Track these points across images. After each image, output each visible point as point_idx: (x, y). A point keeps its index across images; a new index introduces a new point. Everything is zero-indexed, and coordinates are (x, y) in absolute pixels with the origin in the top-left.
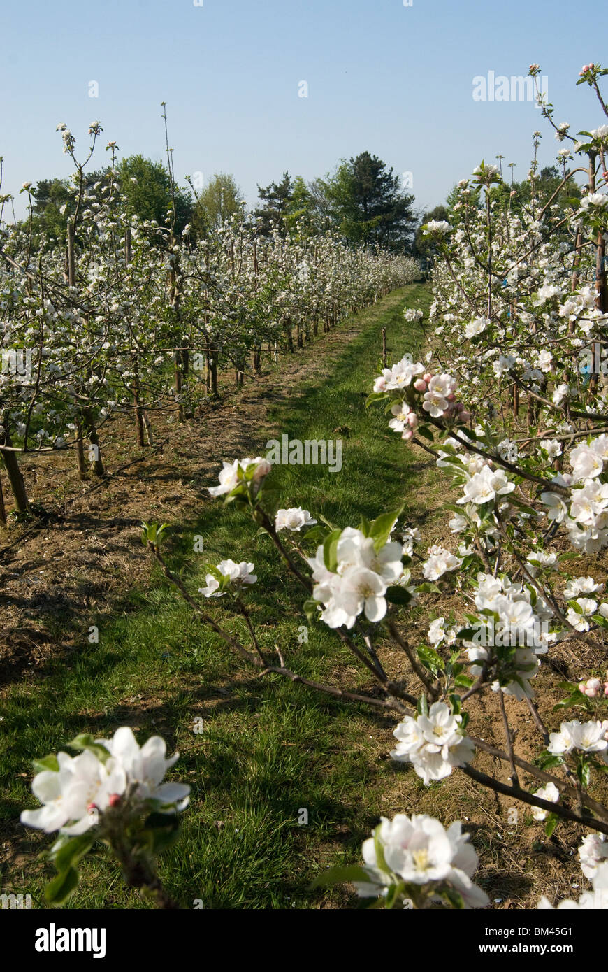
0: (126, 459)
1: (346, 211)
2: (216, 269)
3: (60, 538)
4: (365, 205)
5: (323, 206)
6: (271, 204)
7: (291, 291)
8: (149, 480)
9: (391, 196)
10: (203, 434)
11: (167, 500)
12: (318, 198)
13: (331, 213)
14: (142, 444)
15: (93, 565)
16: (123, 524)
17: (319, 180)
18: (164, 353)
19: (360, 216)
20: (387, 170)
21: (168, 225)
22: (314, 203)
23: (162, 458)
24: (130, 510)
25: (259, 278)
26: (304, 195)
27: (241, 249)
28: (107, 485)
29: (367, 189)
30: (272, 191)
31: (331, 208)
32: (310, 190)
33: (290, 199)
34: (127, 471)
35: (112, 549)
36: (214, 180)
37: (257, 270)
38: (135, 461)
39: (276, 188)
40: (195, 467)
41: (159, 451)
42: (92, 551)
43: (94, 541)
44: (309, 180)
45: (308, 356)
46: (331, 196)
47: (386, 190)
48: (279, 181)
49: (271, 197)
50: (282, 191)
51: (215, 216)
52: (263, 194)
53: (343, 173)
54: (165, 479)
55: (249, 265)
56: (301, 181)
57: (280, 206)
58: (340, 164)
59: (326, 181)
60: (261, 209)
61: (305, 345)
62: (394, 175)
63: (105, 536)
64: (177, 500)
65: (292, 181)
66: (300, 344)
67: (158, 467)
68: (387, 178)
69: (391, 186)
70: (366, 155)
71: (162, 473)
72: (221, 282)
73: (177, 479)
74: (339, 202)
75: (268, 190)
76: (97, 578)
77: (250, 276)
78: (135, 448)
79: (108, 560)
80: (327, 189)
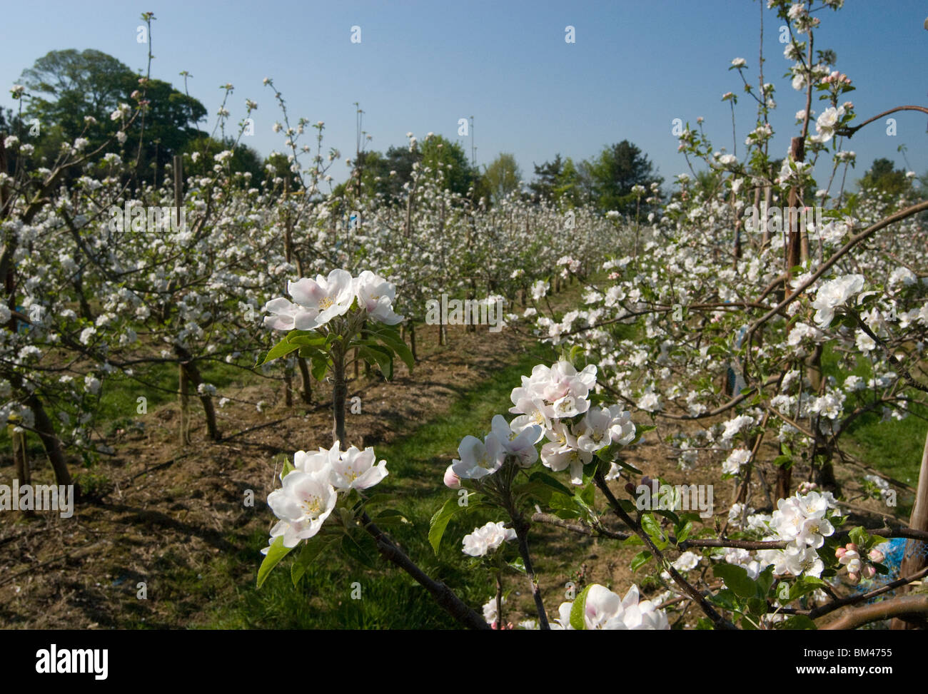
0: (430, 352)
1: (607, 187)
2: (500, 229)
3: (393, 389)
4: (622, 184)
5: (587, 182)
6: (544, 179)
7: (552, 248)
8: (447, 365)
9: (645, 177)
10: (481, 342)
11: (458, 375)
12: (584, 175)
13: (594, 189)
14: (441, 344)
15: (414, 401)
16: (430, 384)
17: (584, 161)
18: (463, 280)
19: (618, 192)
20: (642, 156)
21: (469, 197)
22: (579, 179)
23: (454, 353)
24: (433, 379)
25: (529, 237)
26: (572, 173)
27: (517, 216)
28: (418, 365)
29: (624, 171)
30: (546, 168)
31: (593, 185)
32: (577, 169)
33: (560, 175)
34: (432, 358)
35: (424, 395)
36: (499, 158)
37: (528, 232)
38: (436, 353)
39: (549, 166)
40: (477, 360)
41: (452, 349)
42: (414, 395)
43: (413, 390)
44: (577, 160)
45: (564, 298)
46: (595, 175)
47: (641, 171)
48: (552, 161)
49: (545, 173)
50: (554, 169)
51: (497, 187)
52: (538, 170)
53: (606, 157)
54: (457, 364)
55: (523, 228)
56: (570, 161)
57: (552, 181)
58: (603, 149)
59: (591, 162)
60: (536, 182)
61: (561, 290)
62: (648, 160)
63: (421, 389)
64: (465, 376)
65: (562, 161)
66: (558, 290)
67: (451, 357)
68: (642, 162)
69: (646, 169)
70: (625, 143)
71: (455, 361)
72: (502, 238)
73: (464, 364)
74: (601, 180)
75: (543, 167)
76: (417, 408)
77: (523, 235)
78: (435, 346)
79: (423, 400)
80: (591, 168)
